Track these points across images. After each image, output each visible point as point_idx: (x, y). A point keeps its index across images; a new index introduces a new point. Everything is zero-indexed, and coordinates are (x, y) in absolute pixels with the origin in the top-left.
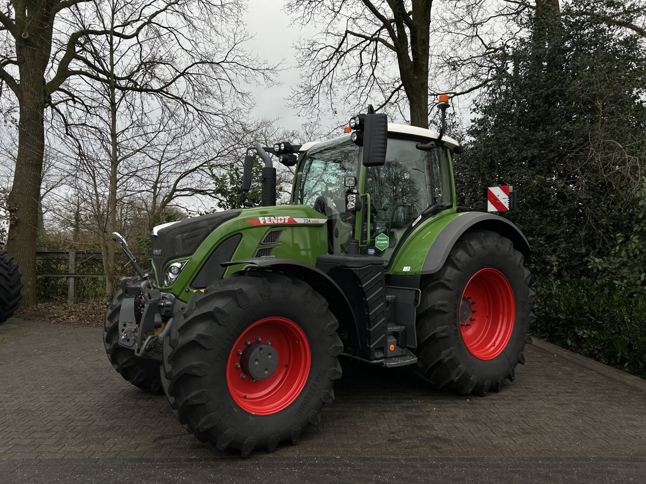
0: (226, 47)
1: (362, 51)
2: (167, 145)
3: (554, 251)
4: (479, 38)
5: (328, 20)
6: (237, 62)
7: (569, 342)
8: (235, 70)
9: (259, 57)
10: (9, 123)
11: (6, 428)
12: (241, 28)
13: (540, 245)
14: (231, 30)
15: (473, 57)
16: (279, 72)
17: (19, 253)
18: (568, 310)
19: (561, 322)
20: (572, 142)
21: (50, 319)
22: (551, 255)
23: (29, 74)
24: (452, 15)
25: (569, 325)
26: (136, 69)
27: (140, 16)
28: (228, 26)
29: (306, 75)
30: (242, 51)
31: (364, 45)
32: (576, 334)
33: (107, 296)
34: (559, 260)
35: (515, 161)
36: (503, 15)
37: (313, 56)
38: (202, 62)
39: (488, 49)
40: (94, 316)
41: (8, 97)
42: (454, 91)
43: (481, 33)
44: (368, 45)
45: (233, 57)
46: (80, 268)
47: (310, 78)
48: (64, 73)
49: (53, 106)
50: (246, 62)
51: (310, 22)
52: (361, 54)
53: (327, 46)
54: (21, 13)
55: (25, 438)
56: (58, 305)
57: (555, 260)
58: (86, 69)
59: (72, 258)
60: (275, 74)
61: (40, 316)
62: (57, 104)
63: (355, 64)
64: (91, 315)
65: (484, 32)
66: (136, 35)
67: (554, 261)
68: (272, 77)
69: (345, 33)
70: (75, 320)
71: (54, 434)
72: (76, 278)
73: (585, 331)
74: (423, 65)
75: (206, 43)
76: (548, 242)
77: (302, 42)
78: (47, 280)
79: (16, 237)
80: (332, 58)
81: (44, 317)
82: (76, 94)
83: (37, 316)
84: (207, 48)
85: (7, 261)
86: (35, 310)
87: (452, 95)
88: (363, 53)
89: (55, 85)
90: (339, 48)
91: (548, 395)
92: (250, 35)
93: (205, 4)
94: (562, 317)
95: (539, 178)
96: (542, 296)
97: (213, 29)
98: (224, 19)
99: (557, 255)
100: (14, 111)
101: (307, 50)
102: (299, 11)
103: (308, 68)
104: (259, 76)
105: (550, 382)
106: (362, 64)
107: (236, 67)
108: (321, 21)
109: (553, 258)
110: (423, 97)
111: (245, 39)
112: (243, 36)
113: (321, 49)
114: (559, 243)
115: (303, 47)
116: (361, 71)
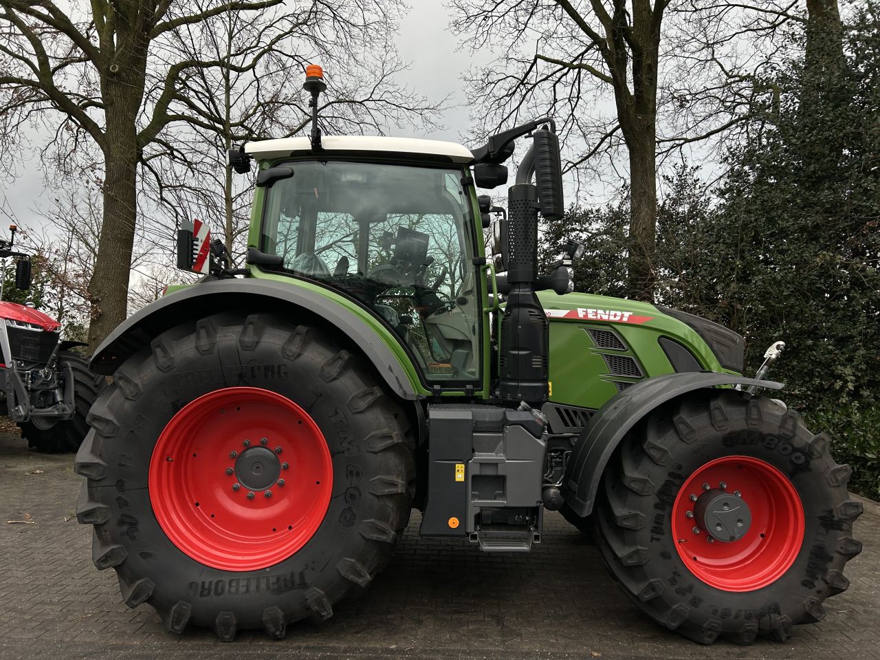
0: (373, 80)
1: (557, 82)
3: (850, 360)
4: (718, 62)
5: (509, 41)
6: (386, 100)
8: (384, 111)
9: (416, 92)
10: (92, 184)
12: (392, 54)
13: (828, 352)
14: (378, 57)
15: (708, 89)
16: (442, 112)
19: (869, 464)
20: (873, 206)
22: (844, 365)
23: (119, 119)
24: (679, 31)
26: (251, 112)
27: (259, 42)
28: (375, 53)
29: (478, 116)
30: (393, 85)
31: (558, 75)
34: (857, 373)
35: (789, 233)
36: (751, 30)
37: (488, 91)
38: (339, 102)
39: (730, 77)
41: (85, 150)
42: (684, 136)
43: (719, 56)
44: (566, 74)
45: (381, 93)
47: (483, 121)
48: (161, 118)
49: (144, 163)
50: (399, 100)
51: (485, 44)
52: (554, 86)
53: (508, 77)
54: (108, 39)
57: (850, 373)
58: (188, 112)
60: (438, 115)
62: (148, 159)
63: (546, 99)
65: (724, 54)
66: (253, 66)
67: (849, 375)
68: (433, 118)
69: (534, 58)
74: (648, 100)
75: (343, 75)
76: (840, 347)
77: (474, 71)
79: (100, 336)
80: (514, 93)
82: (175, 145)
84: (345, 82)
87: (682, 141)
88: (557, 85)
89: (150, 135)
90: (524, 79)
91: (873, 569)
92: (404, 64)
93: (342, 24)
94: (870, 456)
95: (824, 255)
96: (836, 425)
97: (352, 58)
98: (367, 44)
99: (853, 367)
100: (99, 169)
101: (481, 82)
102: (469, 30)
103: (480, 107)
104: (415, 117)
105: (869, 550)
106: (556, 101)
107: (385, 107)
108: (499, 43)
109: (848, 371)
110: (649, 144)
111: (396, 69)
112: (395, 65)
113: (500, 80)
114: (856, 349)
115: (475, 78)
116: (553, 109)
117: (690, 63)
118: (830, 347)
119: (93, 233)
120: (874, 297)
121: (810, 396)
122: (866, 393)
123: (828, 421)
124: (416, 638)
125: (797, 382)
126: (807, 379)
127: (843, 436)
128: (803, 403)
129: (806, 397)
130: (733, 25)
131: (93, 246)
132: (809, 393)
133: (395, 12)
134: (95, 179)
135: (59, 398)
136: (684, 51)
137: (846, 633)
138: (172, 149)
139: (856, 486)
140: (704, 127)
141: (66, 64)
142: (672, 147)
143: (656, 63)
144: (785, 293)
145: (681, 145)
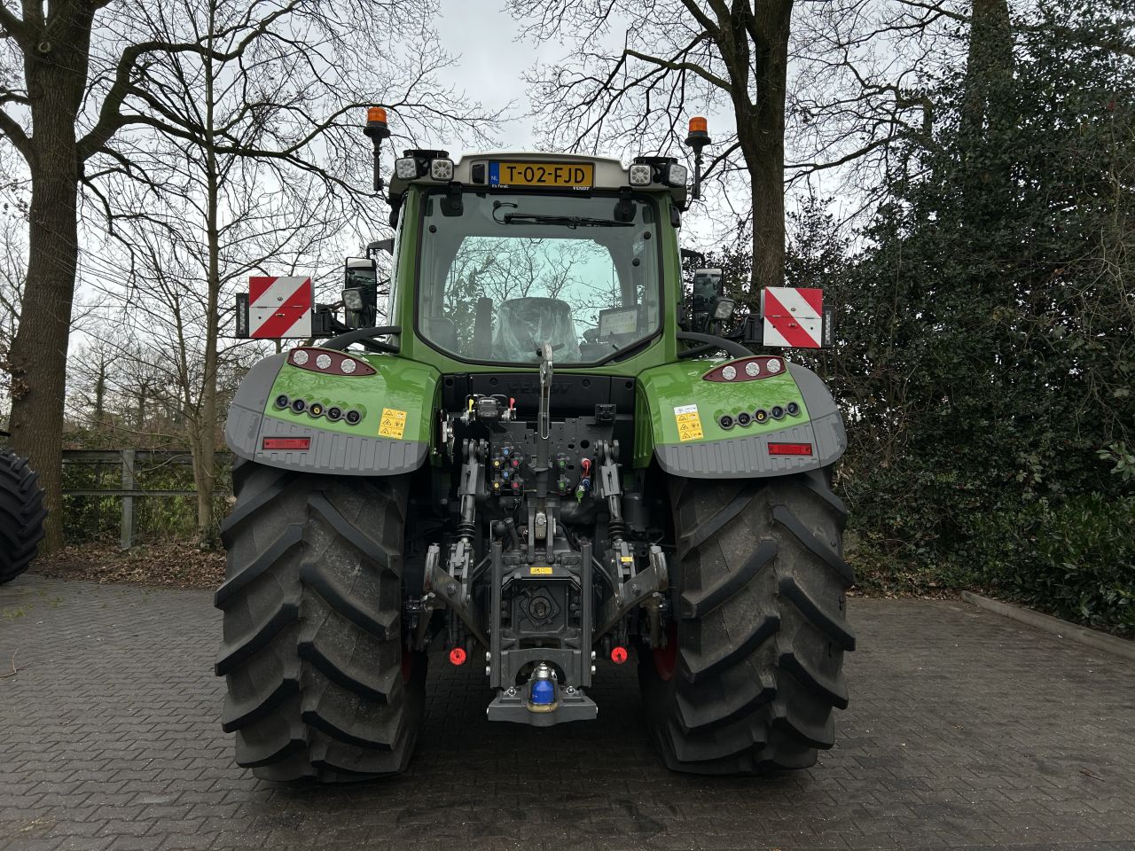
0: (408, 77)
1: (650, 88)
2: (300, 253)
3: (1035, 445)
4: (851, 67)
5: (585, 32)
6: (426, 104)
7: (1085, 612)
8: (423, 119)
9: (466, 96)
10: (12, 209)
11: (87, 798)
12: (433, 44)
13: (1007, 435)
14: (414, 47)
15: (839, 102)
16: (501, 125)
17: (32, 451)
18: (1083, 552)
19: (1067, 576)
21: (95, 575)
22: (1027, 451)
23: (51, 119)
25: (1085, 580)
27: (248, 20)
29: (546, 130)
30: (436, 86)
31: (657, 75)
32: (1099, 598)
33: (202, 532)
34: (1044, 462)
35: (957, 284)
36: (894, 28)
37: (560, 96)
39: (867, 87)
40: (178, 568)
42: (812, 161)
43: (853, 60)
44: (663, 77)
45: (420, 96)
46: (142, 481)
47: (551, 135)
48: (112, 119)
49: (86, 182)
50: (443, 105)
52: (647, 92)
53: (586, 79)
54: (35, 8)
55: (134, 820)
56: (103, 549)
57: (1036, 461)
58: (149, 112)
59: (128, 457)
60: (494, 128)
61: (78, 570)
62: (92, 177)
63: (636, 109)
64: (173, 566)
65: (859, 57)
66: (239, 53)
67: (1035, 464)
68: (489, 133)
69: (622, 54)
70: (143, 576)
71: (189, 811)
72: (136, 500)
73: (1122, 593)
74: (775, 112)
75: (361, 72)
76: (1021, 428)
77: (540, 70)
78: (80, 502)
79: (27, 422)
80: (593, 101)
81: (81, 571)
82: (132, 158)
83: (69, 569)
85: (17, 467)
86: (61, 559)
87: (810, 168)
88: (652, 91)
89: (97, 141)
90: (607, 83)
91: (1095, 714)
92: (449, 58)
94: (1069, 566)
95: (1002, 312)
96: (1021, 528)
97: (372, 47)
98: (394, 29)
99: (1039, 453)
100: (23, 188)
101: (549, 84)
102: (534, 14)
103: (548, 118)
104: (465, 130)
105: (1083, 688)
106: (649, 111)
107: (425, 115)
108: (572, 34)
109: (1033, 458)
110: (776, 169)
111: (439, 64)
112: (436, 58)
113: (576, 83)
114: (1042, 431)
115: (541, 79)
116: (644, 123)
117: (817, 66)
118: (1011, 429)
119: (12, 285)
120: (1062, 366)
121: (986, 491)
122: (1055, 486)
123: (1011, 522)
124: (520, 840)
125: (968, 474)
126: (981, 470)
127: (1030, 541)
128: (976, 501)
129: (981, 492)
130: (872, 21)
131: (11, 301)
132: (984, 487)
134: (17, 202)
136: (809, 51)
137: (1087, 802)
138: (126, 163)
139: (1049, 605)
140: (837, 151)
142: (797, 175)
143: (785, 63)
144: (955, 361)
145: (809, 172)
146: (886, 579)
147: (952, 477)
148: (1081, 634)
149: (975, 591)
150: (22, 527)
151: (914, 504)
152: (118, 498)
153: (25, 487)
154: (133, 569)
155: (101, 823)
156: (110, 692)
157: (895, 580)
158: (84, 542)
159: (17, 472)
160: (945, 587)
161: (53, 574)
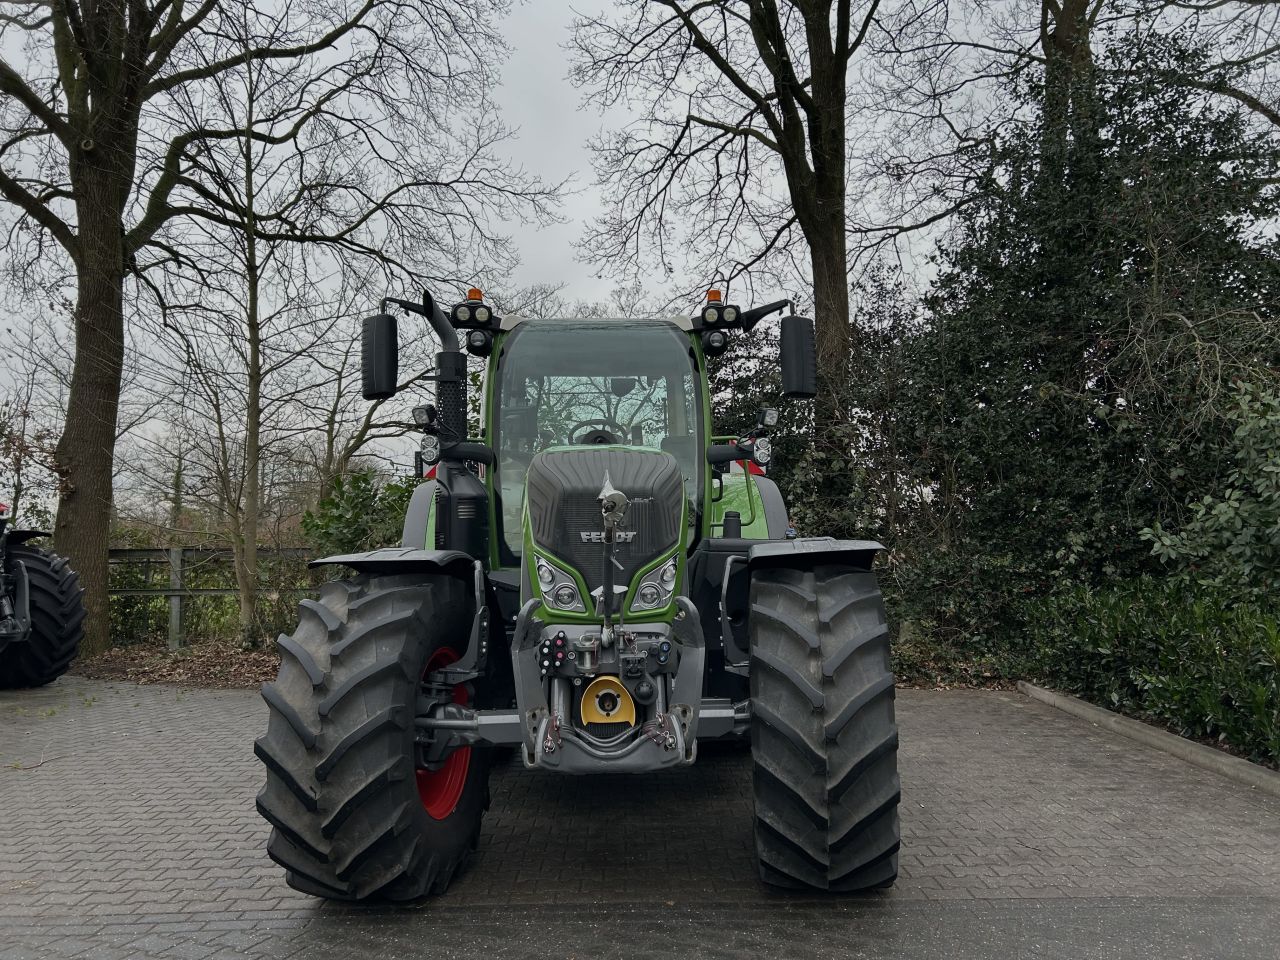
0: (464, 153)
1: (720, 152)
4: (945, 119)
5: (654, 93)
6: (483, 180)
7: (1116, 698)
9: (524, 170)
10: (58, 308)
11: (74, 865)
12: (491, 116)
14: (471, 121)
15: (934, 157)
17: (79, 551)
18: (1117, 636)
19: (1104, 661)
21: (137, 676)
24: (893, 78)
25: (1118, 665)
26: (292, 198)
27: (300, 102)
28: (466, 115)
29: (613, 199)
30: (493, 160)
31: (722, 141)
32: (1130, 684)
33: (243, 631)
36: (989, 76)
37: (626, 164)
38: (417, 184)
39: (962, 140)
40: (219, 668)
41: (54, 258)
42: (898, 223)
43: (948, 111)
44: (731, 141)
45: (477, 171)
46: (191, 579)
47: (620, 205)
48: (160, 211)
49: (138, 275)
50: (500, 181)
51: (620, 99)
52: (717, 157)
53: (652, 145)
54: (79, 103)
56: (150, 650)
58: (199, 202)
59: (175, 559)
60: (556, 202)
61: (116, 671)
62: (146, 268)
63: (707, 175)
64: (214, 666)
65: (954, 109)
66: (293, 135)
68: (550, 206)
69: (685, 119)
70: (184, 676)
71: (162, 874)
72: (182, 598)
73: (1148, 677)
74: (833, 178)
75: (422, 147)
76: (1076, 508)
77: (605, 137)
78: (128, 603)
79: (72, 522)
80: (661, 168)
81: (124, 672)
82: (182, 250)
83: (112, 670)
84: (426, 155)
85: (57, 568)
86: (107, 660)
87: (896, 230)
88: (721, 155)
89: (143, 235)
90: (675, 148)
92: (507, 131)
93: (420, 74)
94: (1104, 651)
95: (1049, 389)
96: (1069, 612)
97: (431, 120)
100: (68, 285)
101: (614, 152)
102: (598, 80)
103: (616, 186)
104: (525, 205)
106: (720, 176)
107: (482, 191)
108: (641, 97)
110: (836, 239)
111: (497, 138)
112: (494, 131)
113: (642, 149)
114: (1095, 510)
115: (606, 147)
116: (717, 188)
117: (910, 119)
121: (1042, 574)
125: (1024, 557)
126: (1038, 552)
128: (1032, 585)
129: (1036, 575)
130: (962, 70)
132: (1040, 570)
133: (493, 55)
134: (62, 301)
135: (7, 611)
136: (901, 103)
138: (176, 254)
141: (20, 138)
142: (884, 239)
145: (894, 236)
146: (941, 669)
147: (1007, 561)
148: (1113, 721)
149: (1030, 681)
150: (61, 627)
151: (970, 590)
152: (167, 598)
153: (64, 588)
154: (174, 670)
155: (81, 883)
156: (120, 780)
157: (948, 670)
158: (132, 643)
159: (57, 572)
160: (1000, 678)
161: (96, 675)
